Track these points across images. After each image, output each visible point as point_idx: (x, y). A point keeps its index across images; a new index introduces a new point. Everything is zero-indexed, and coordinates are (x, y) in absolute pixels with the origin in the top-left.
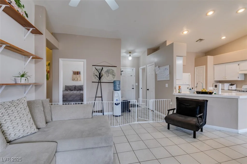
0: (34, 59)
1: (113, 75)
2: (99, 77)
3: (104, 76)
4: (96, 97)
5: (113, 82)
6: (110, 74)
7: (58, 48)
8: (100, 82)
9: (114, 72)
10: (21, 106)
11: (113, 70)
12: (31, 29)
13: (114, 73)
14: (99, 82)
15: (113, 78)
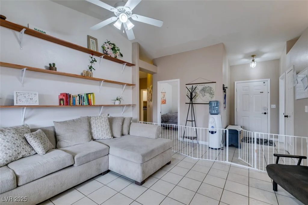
0: (132, 86)
1: (211, 94)
2: (190, 97)
3: (199, 96)
4: (187, 120)
5: (208, 103)
6: (206, 93)
7: (156, 72)
8: (192, 104)
9: (212, 89)
10: (103, 119)
11: (211, 88)
12: (125, 64)
13: (212, 92)
14: (190, 103)
15: (210, 98)
